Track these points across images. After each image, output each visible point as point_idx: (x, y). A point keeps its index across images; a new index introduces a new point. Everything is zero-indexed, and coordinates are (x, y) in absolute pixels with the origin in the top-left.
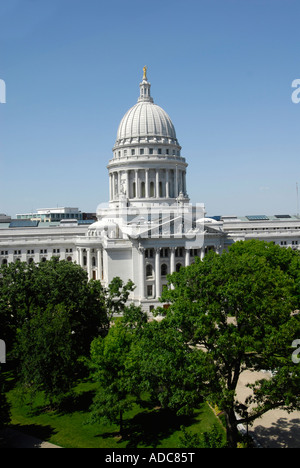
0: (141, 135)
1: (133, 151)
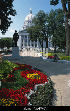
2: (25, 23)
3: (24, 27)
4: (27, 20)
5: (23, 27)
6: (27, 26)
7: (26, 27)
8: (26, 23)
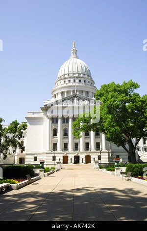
0: (69, 72)
1: (65, 81)
2: (59, 82)
3: (57, 93)
4: (69, 74)
5: (54, 94)
6: (65, 90)
7: (62, 93)
8: (62, 81)
